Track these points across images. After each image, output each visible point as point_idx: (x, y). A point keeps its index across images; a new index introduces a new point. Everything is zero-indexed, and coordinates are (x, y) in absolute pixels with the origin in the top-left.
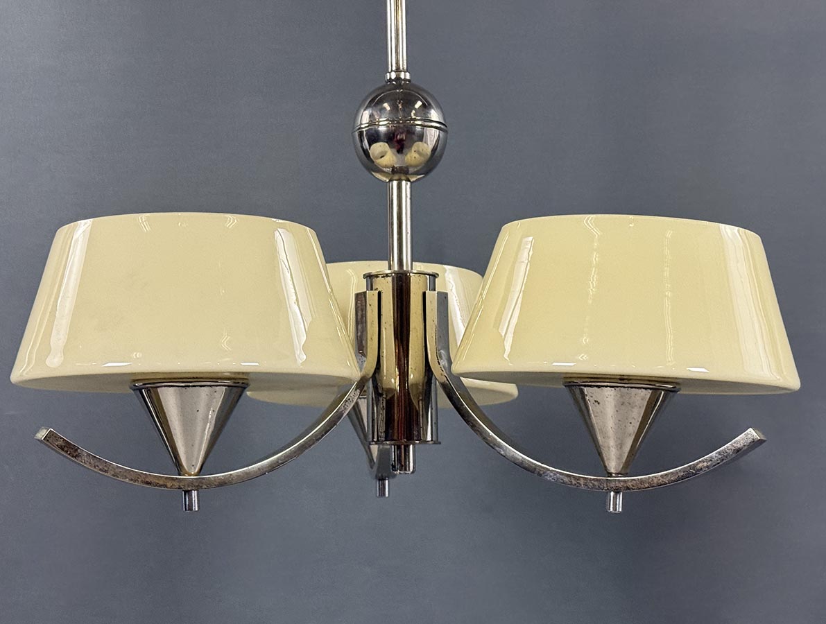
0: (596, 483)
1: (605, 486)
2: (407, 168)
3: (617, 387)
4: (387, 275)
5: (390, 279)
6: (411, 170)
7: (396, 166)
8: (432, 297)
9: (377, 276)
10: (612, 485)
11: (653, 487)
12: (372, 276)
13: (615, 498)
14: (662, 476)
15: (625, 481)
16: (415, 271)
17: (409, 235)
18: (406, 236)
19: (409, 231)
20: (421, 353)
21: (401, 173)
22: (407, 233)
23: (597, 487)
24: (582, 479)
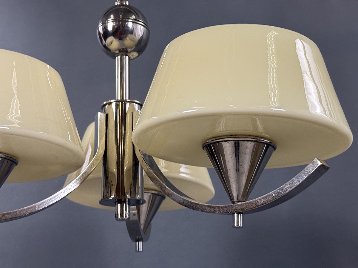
0: (225, 209)
1: (230, 210)
2: (126, 49)
3: (229, 141)
6: (129, 50)
7: (120, 48)
8: (135, 114)
10: (234, 208)
11: (259, 206)
13: (238, 218)
14: (263, 198)
15: (241, 205)
21: (123, 52)
23: (226, 211)
24: (217, 208)
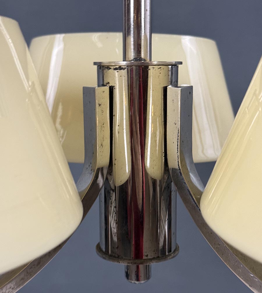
4: (120, 68)
5: (124, 72)
8: (174, 94)
9: (108, 68)
12: (103, 66)
16: (155, 63)
17: (148, 13)
18: (145, 14)
19: (148, 8)
20: (159, 148)
22: (146, 10)
